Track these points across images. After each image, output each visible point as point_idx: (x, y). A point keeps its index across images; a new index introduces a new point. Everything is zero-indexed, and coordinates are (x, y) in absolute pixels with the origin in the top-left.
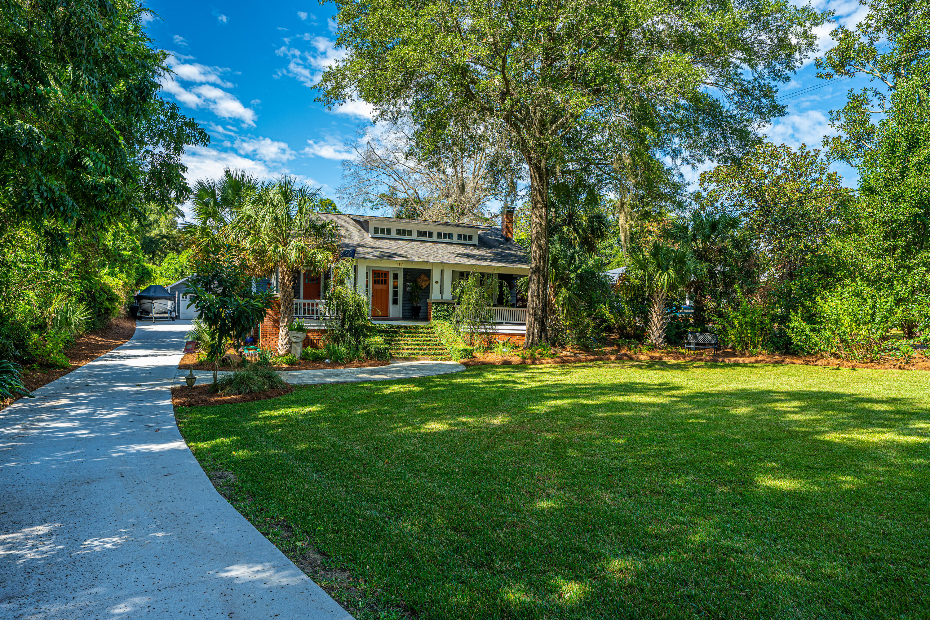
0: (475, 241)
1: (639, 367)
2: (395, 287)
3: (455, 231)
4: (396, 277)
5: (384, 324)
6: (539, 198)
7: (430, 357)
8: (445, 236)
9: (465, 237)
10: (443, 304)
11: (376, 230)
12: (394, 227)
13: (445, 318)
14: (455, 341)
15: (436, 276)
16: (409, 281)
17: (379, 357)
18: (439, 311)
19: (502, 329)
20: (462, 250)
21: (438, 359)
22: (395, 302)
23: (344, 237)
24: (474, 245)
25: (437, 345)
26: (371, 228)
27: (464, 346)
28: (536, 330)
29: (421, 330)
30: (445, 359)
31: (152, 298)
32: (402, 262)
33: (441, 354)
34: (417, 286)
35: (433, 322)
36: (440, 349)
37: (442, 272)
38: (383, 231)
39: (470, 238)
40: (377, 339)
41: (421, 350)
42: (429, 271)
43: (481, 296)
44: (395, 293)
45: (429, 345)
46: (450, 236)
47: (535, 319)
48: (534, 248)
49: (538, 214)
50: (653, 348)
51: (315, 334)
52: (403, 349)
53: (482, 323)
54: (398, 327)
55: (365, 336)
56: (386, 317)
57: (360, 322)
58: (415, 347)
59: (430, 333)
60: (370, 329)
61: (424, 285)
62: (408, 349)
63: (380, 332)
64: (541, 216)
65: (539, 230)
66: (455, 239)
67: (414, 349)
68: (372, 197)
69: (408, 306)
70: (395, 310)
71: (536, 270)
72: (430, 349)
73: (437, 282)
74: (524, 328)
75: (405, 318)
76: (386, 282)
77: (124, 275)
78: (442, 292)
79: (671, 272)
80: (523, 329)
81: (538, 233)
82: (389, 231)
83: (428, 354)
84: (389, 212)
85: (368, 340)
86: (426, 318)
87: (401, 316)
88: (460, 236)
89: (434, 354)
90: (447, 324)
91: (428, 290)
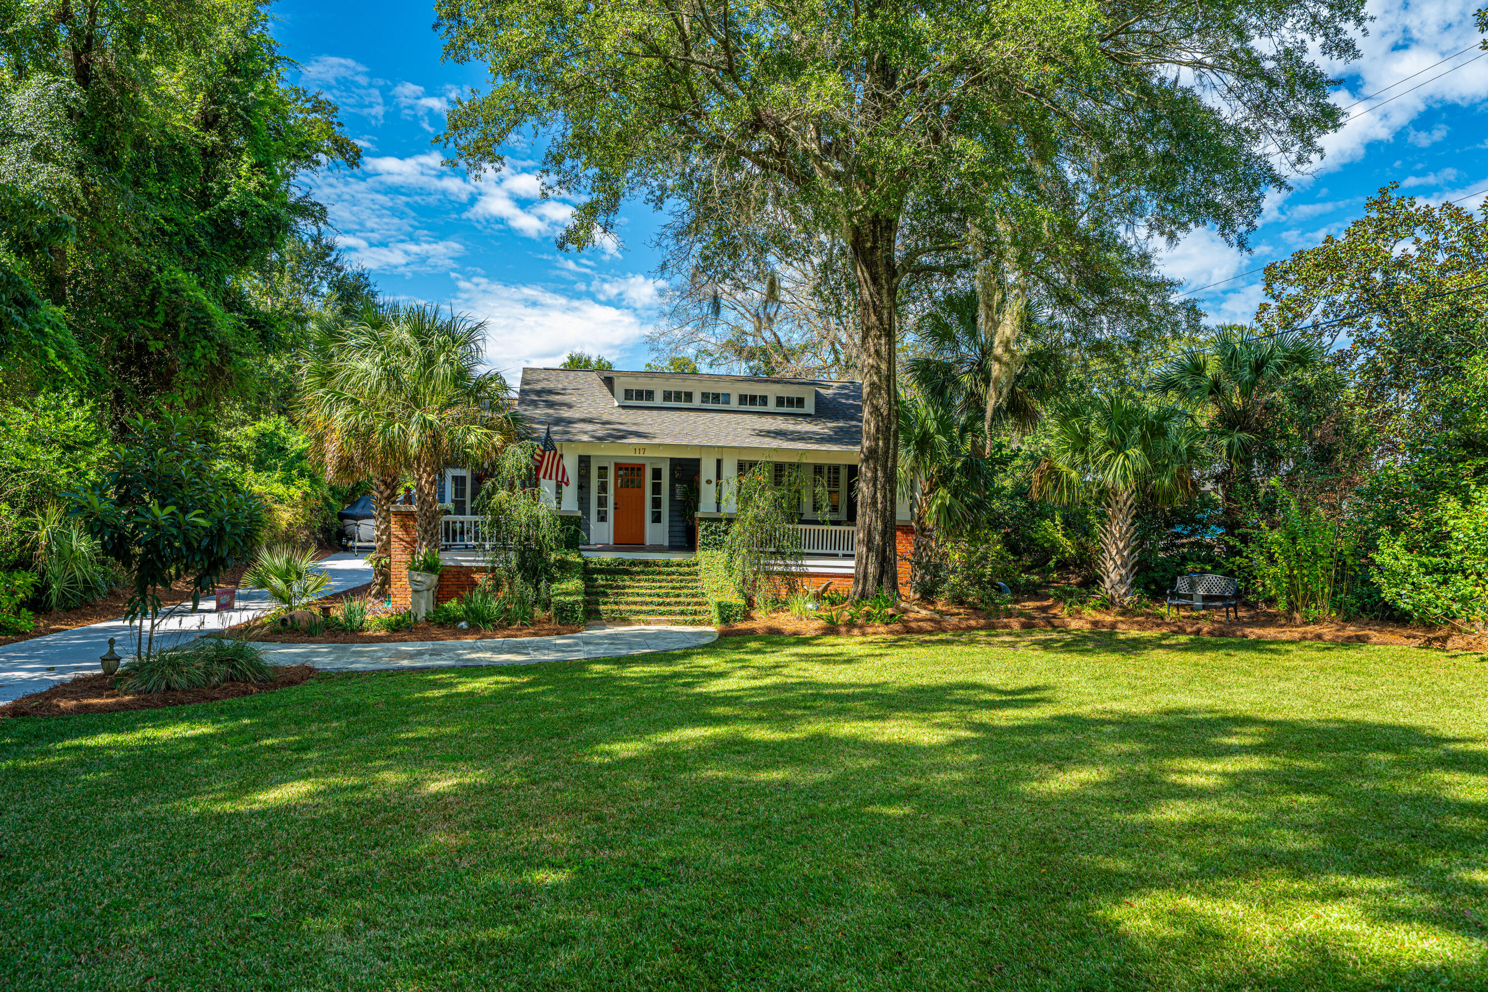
0: (809, 407)
2: (656, 491)
3: (772, 391)
4: (656, 473)
6: (873, 318)
7: (670, 618)
8: (753, 399)
9: (790, 402)
10: (719, 520)
11: (628, 394)
12: (659, 387)
13: (717, 546)
15: (707, 470)
16: (680, 481)
17: (562, 618)
18: (712, 533)
19: (814, 565)
20: (778, 424)
21: (685, 623)
22: (657, 519)
23: (570, 406)
24: (806, 416)
25: (693, 596)
26: (621, 388)
28: (871, 569)
29: (673, 569)
30: (700, 623)
32: (644, 447)
33: (695, 613)
34: (693, 490)
35: (701, 555)
36: (696, 604)
37: (719, 462)
38: (640, 395)
39: (800, 402)
40: (572, 584)
41: (659, 604)
42: (697, 462)
43: (777, 504)
44: (657, 503)
45: (678, 596)
46: (764, 400)
47: (869, 550)
49: (872, 349)
50: (1107, 605)
51: (483, 575)
52: (627, 603)
53: (778, 554)
54: (633, 563)
55: (552, 579)
56: (639, 545)
58: (648, 599)
59: (690, 574)
60: (567, 567)
62: (635, 603)
63: (589, 572)
64: (877, 352)
65: (875, 378)
66: (771, 406)
67: (647, 604)
68: (710, 347)
69: (677, 526)
70: (656, 533)
72: (678, 603)
73: (709, 482)
74: (852, 563)
76: (640, 484)
77: (306, 481)
78: (718, 500)
79: (1134, 452)
80: (848, 566)
81: (872, 384)
82: (650, 395)
83: (671, 613)
85: (555, 586)
86: (691, 547)
87: (666, 543)
88: (780, 401)
89: (682, 613)
90: (717, 556)
91: (696, 496)
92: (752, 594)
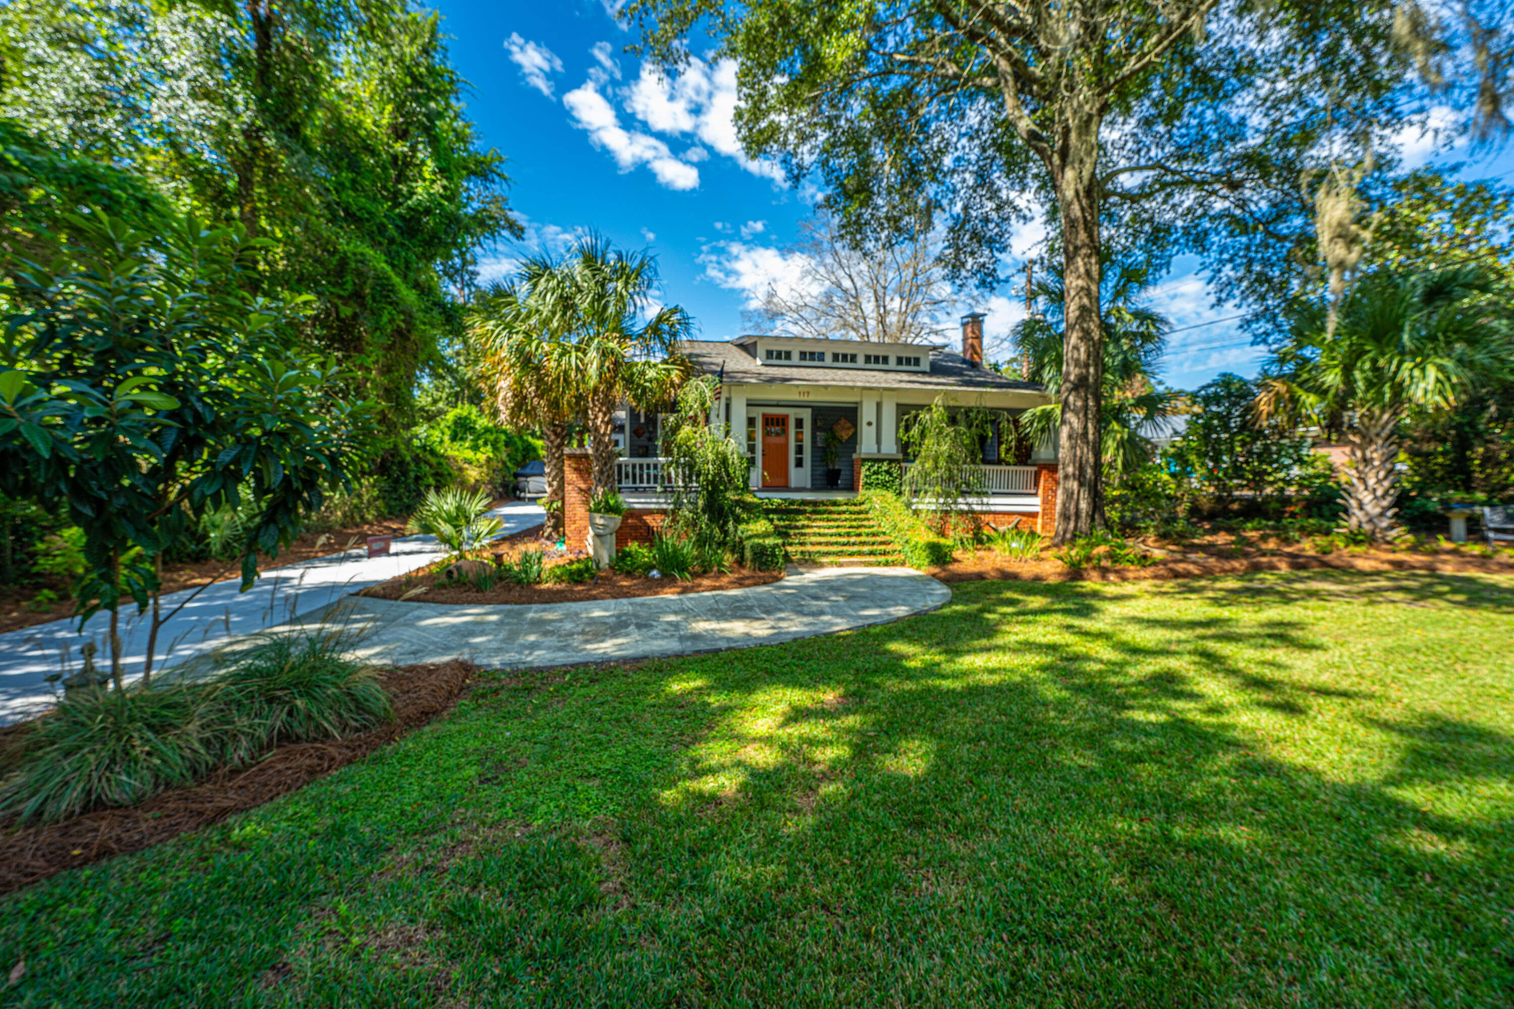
0: (925, 366)
2: (799, 440)
3: (892, 353)
4: (799, 423)
5: (777, 498)
6: (1082, 235)
7: (863, 559)
8: (876, 359)
9: (908, 361)
10: (881, 461)
11: (769, 354)
12: (796, 350)
13: (884, 485)
14: (912, 528)
15: (868, 413)
16: (821, 429)
17: (762, 564)
18: (875, 473)
19: (999, 503)
21: (879, 564)
22: (799, 463)
23: (717, 363)
25: (874, 535)
26: (761, 350)
27: (932, 537)
28: (1083, 505)
29: (844, 508)
30: (894, 564)
32: (808, 390)
33: (885, 553)
34: (834, 437)
35: (862, 494)
36: (882, 543)
37: (879, 406)
38: (779, 355)
39: (917, 361)
40: (761, 526)
41: (844, 544)
44: (799, 450)
45: (859, 535)
46: (885, 360)
47: (1081, 485)
48: (1074, 338)
49: (1082, 270)
51: (658, 517)
52: (812, 544)
53: (963, 494)
54: (804, 503)
55: (738, 520)
56: (786, 488)
57: (731, 496)
58: (834, 539)
59: (860, 513)
60: (748, 507)
61: (845, 435)
62: (820, 544)
63: (768, 512)
64: (1088, 273)
65: (1086, 301)
66: (893, 364)
67: (832, 544)
69: (821, 470)
70: (799, 476)
72: (863, 543)
73: (870, 424)
75: (815, 488)
76: (785, 432)
77: (489, 448)
78: (879, 442)
81: (1081, 307)
82: (788, 355)
83: (860, 553)
85: (742, 527)
86: (852, 487)
87: (809, 486)
88: (900, 360)
89: (872, 553)
90: (890, 495)
91: (854, 440)
92: (942, 533)
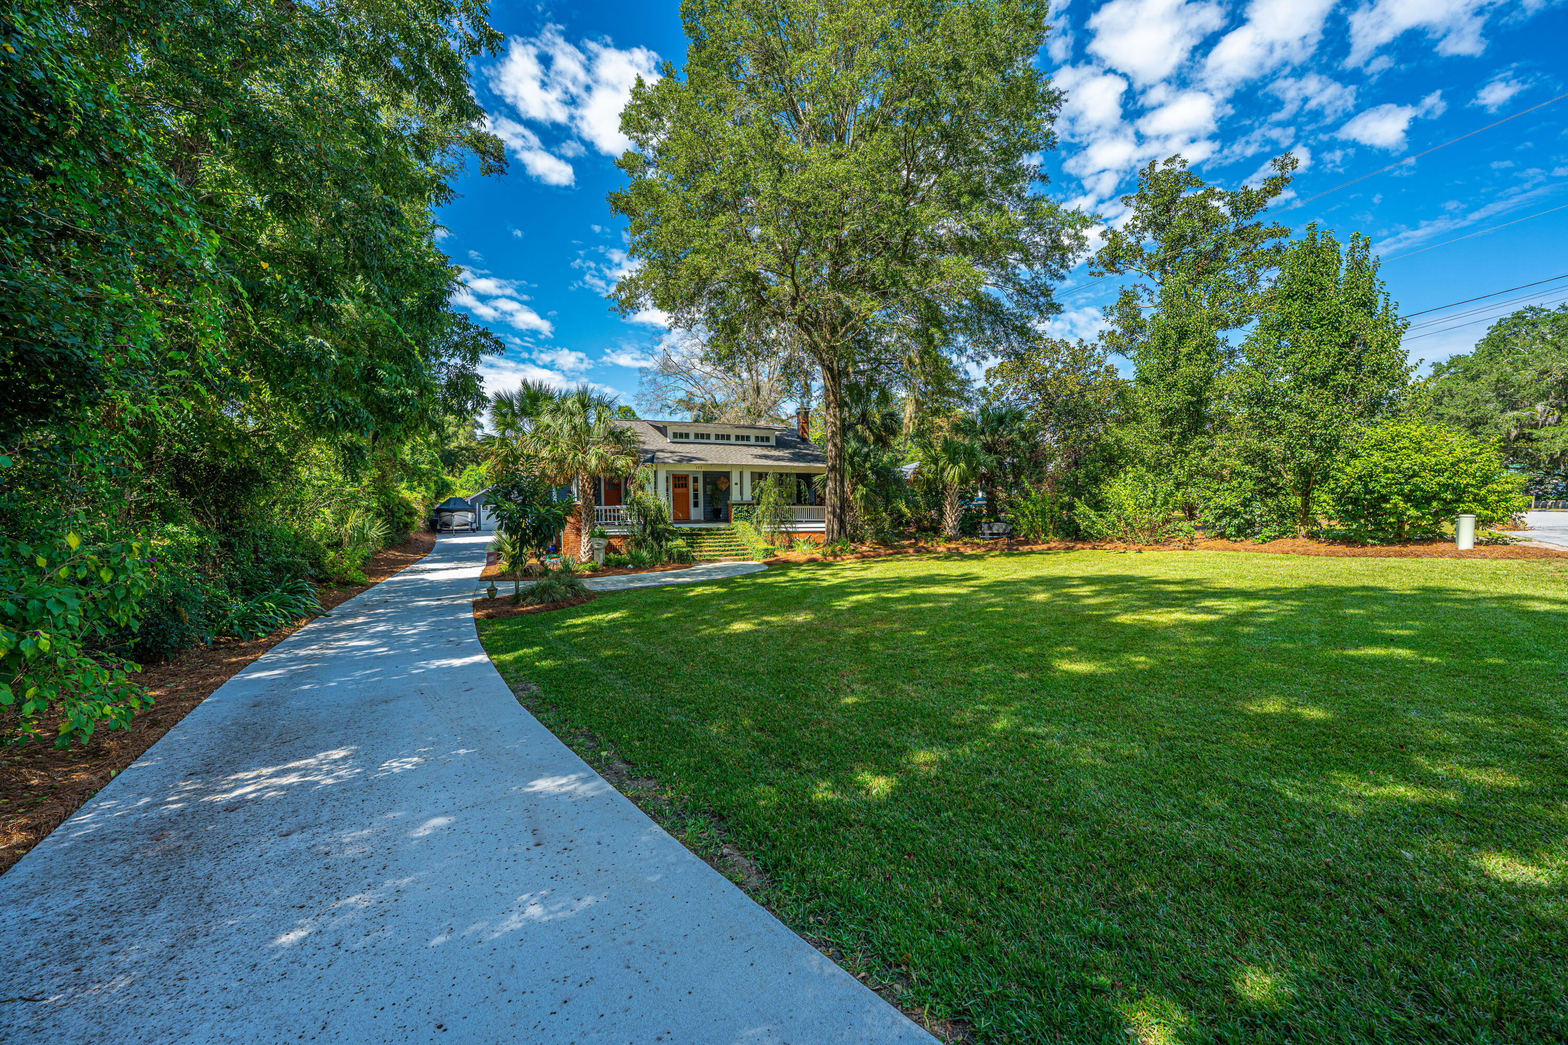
0: (773, 442)
1: (937, 559)
2: (696, 490)
3: (753, 433)
4: (696, 480)
5: (686, 527)
7: (732, 558)
8: (743, 438)
9: (762, 439)
10: (743, 505)
11: (675, 435)
12: (692, 431)
13: (745, 519)
14: (757, 541)
15: (735, 478)
16: (709, 483)
17: (681, 560)
18: (739, 512)
19: (801, 527)
20: (759, 451)
21: (740, 560)
22: (696, 504)
23: (644, 443)
24: (772, 446)
25: (738, 546)
26: (670, 432)
27: (765, 546)
28: (835, 527)
29: (723, 532)
30: (748, 560)
31: (452, 511)
32: (701, 466)
33: (743, 554)
34: (717, 489)
35: (734, 523)
36: (742, 550)
37: (741, 473)
38: (681, 435)
39: (768, 439)
40: (680, 542)
41: (723, 551)
42: (728, 473)
43: (780, 495)
44: (696, 496)
45: (731, 546)
46: (748, 438)
47: (834, 517)
48: (830, 446)
49: (832, 414)
50: (949, 540)
51: (617, 540)
52: (706, 551)
53: (782, 522)
54: (700, 529)
55: (668, 540)
56: (687, 520)
57: (661, 526)
58: (717, 549)
59: (731, 534)
60: (672, 533)
61: (724, 487)
62: (710, 551)
63: (682, 535)
64: (835, 415)
65: (834, 429)
66: (753, 441)
67: (716, 551)
68: (670, 403)
69: (709, 509)
70: (696, 513)
71: (833, 468)
72: (732, 550)
73: (736, 484)
74: (824, 525)
75: (706, 520)
76: (686, 486)
78: (741, 494)
79: (963, 465)
80: (822, 526)
81: (833, 432)
82: (687, 435)
83: (731, 555)
84: (688, 416)
85: (670, 543)
86: (727, 520)
87: (702, 519)
88: (757, 438)
89: (736, 555)
90: (748, 524)
91: (728, 492)
92: (773, 544)
